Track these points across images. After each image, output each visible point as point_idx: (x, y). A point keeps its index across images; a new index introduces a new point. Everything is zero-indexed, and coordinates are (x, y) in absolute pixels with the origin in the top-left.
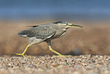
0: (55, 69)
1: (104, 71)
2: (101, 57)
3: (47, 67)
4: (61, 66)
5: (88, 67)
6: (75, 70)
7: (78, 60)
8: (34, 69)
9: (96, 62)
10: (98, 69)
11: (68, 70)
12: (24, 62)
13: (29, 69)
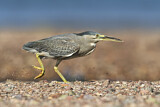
0: (56, 101)
1: (129, 104)
2: (124, 83)
3: (43, 98)
4: (63, 97)
5: (105, 98)
6: (86, 103)
7: (90, 87)
8: (23, 101)
9: (117, 91)
10: (120, 101)
11: (74, 103)
12: (9, 90)
13: (16, 101)
